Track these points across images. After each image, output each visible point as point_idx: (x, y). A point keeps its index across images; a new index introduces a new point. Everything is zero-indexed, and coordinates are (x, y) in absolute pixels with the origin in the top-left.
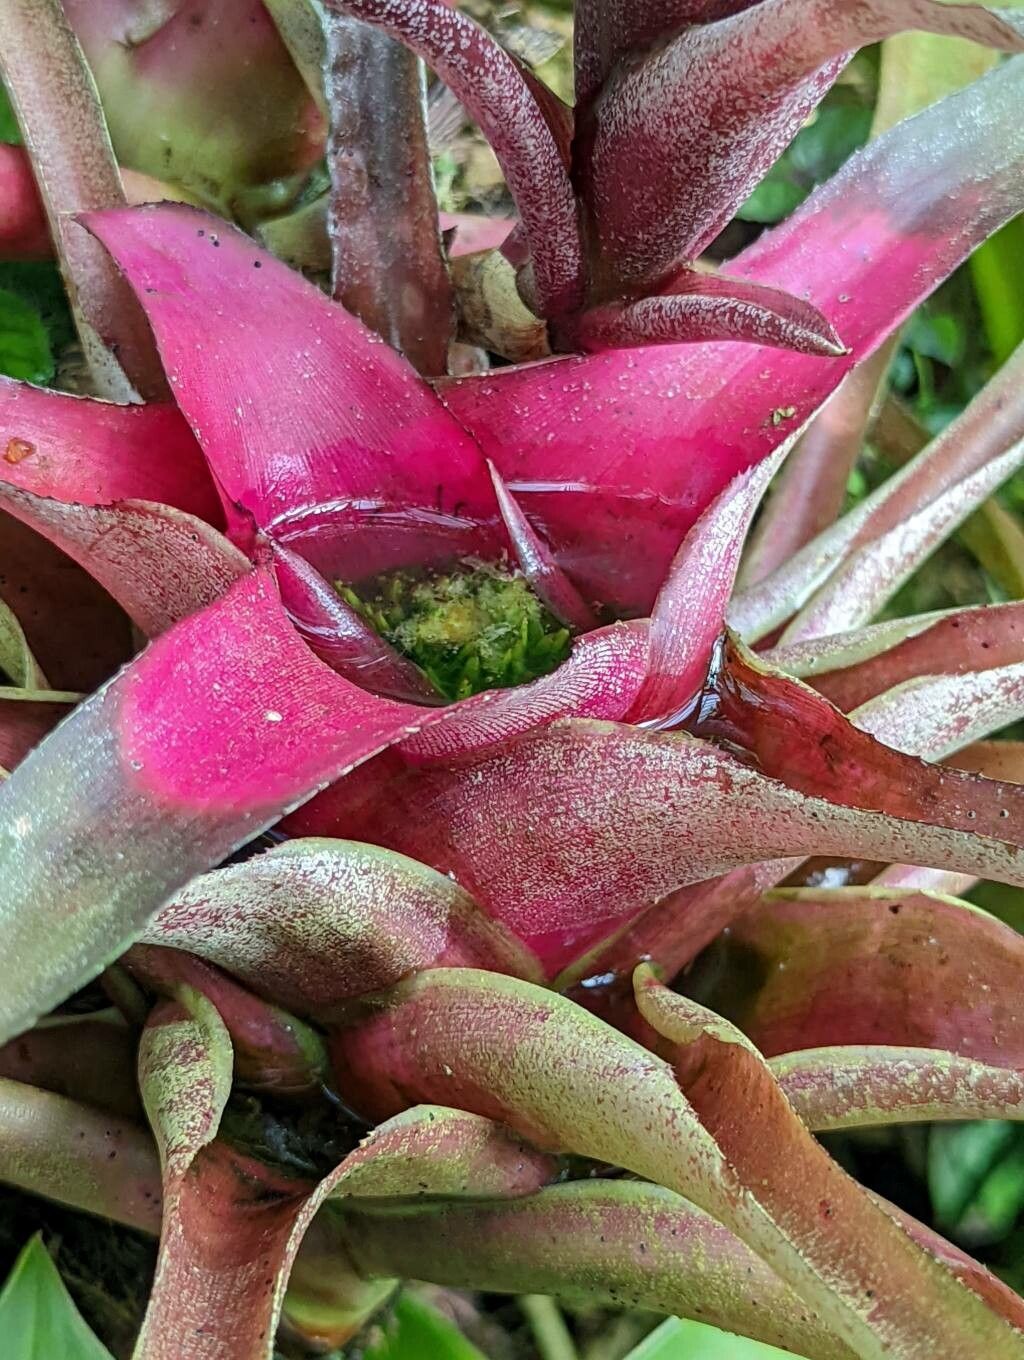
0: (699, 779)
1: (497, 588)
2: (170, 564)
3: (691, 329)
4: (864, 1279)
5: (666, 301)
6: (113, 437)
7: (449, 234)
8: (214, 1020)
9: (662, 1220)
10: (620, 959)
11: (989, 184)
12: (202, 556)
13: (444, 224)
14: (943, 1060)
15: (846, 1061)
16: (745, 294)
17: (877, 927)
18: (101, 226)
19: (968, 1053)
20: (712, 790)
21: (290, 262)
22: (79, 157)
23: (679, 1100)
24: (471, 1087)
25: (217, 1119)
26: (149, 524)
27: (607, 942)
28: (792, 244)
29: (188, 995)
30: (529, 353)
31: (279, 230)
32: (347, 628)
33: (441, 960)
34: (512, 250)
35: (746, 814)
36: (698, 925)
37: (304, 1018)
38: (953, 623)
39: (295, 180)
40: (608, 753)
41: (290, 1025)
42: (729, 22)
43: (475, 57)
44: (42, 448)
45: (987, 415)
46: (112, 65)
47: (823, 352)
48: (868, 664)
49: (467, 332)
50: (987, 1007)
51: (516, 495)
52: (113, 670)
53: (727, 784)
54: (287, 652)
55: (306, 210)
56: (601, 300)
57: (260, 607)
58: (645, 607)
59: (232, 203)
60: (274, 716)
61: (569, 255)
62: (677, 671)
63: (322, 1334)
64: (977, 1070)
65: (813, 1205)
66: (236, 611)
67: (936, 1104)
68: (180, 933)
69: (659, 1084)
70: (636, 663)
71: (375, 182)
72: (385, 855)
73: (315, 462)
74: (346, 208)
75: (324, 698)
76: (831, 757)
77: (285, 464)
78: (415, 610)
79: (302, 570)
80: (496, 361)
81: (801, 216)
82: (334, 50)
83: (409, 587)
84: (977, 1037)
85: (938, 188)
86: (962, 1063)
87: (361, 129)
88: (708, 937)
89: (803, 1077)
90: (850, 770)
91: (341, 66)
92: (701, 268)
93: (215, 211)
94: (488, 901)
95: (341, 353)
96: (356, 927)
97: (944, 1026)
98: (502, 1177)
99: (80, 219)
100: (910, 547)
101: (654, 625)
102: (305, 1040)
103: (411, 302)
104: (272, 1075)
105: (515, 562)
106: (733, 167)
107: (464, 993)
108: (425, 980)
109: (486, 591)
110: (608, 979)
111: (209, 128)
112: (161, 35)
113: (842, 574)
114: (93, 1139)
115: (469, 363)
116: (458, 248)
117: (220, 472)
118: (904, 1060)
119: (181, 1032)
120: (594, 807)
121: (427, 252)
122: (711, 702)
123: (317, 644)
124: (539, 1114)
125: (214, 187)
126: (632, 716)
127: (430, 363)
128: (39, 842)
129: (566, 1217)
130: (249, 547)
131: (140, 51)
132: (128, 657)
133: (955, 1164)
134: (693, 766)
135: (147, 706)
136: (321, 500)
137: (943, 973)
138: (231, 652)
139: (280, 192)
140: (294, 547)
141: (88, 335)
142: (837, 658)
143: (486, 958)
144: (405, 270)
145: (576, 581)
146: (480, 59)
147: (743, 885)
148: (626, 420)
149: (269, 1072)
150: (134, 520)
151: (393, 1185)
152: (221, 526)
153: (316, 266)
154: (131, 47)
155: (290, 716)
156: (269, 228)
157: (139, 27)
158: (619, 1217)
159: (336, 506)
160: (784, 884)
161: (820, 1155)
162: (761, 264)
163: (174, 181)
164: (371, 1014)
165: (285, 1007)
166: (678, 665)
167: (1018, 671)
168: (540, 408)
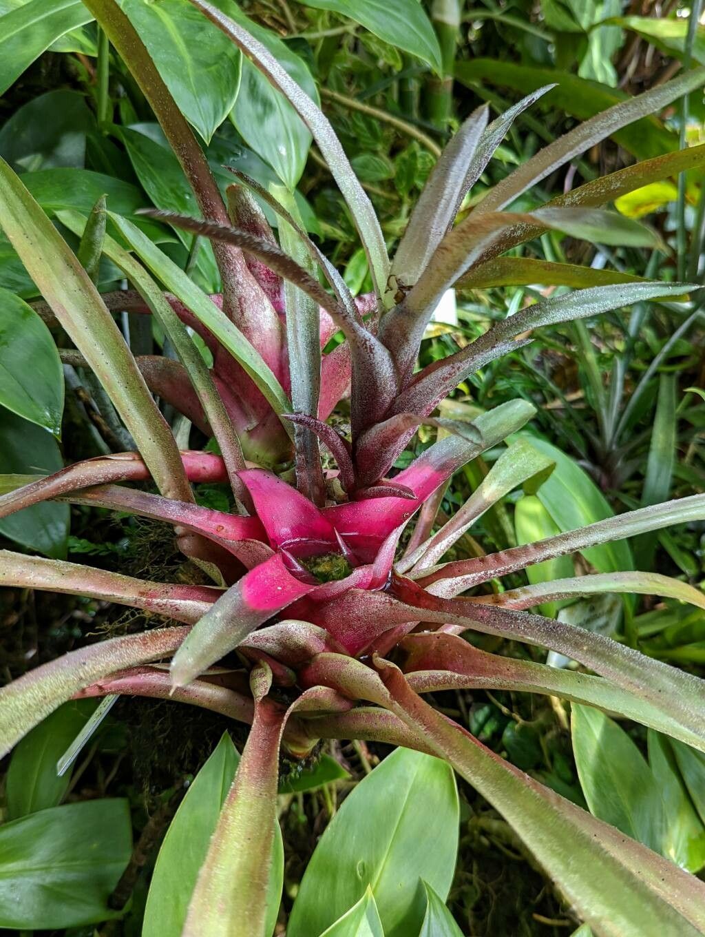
0: (384, 603)
1: (337, 559)
2: (257, 554)
3: (381, 495)
4: (423, 721)
5: (375, 488)
6: (243, 524)
7: (326, 474)
8: (268, 667)
9: (380, 716)
10: (369, 652)
11: (457, 458)
12: (264, 551)
13: (324, 471)
14: (448, 673)
15: (425, 674)
16: (393, 486)
17: (434, 642)
18: (240, 474)
19: (454, 671)
20: (388, 606)
21: (287, 482)
22: (236, 458)
23: (380, 681)
24: (331, 682)
25: (268, 690)
26: (251, 545)
27: (366, 647)
28: (408, 474)
29: (262, 662)
30: (344, 501)
31: (285, 474)
32: (299, 569)
33: (323, 651)
34: (339, 477)
35: (396, 611)
36: (389, 642)
37: (291, 668)
38: (450, 565)
39: (289, 462)
40: (362, 597)
41: (288, 670)
42: (384, 423)
43: (326, 432)
44: (226, 527)
45: (462, 516)
46: (244, 436)
47: (412, 499)
48: (430, 576)
49: (330, 497)
50: (461, 661)
51: (342, 536)
52: (240, 577)
53: (391, 604)
54: (283, 573)
55: (292, 469)
56: (361, 488)
57: (277, 563)
58: (372, 562)
59: (273, 468)
60: (279, 588)
61: (352, 478)
62: (380, 577)
63: (300, 754)
64: (457, 675)
65: (412, 705)
66: (271, 563)
67: (447, 684)
68: (258, 644)
69: (375, 677)
70: (369, 575)
71: (307, 462)
72: (309, 624)
73: (292, 529)
74: (300, 469)
75: (291, 584)
76: (419, 598)
77: (285, 530)
78: (316, 564)
79: (289, 555)
80: (338, 504)
81: (409, 468)
82: (297, 431)
83: (315, 559)
84: (459, 668)
85: (444, 460)
86: (453, 674)
87: (303, 450)
88: (392, 646)
89: (414, 678)
90: (423, 601)
91: (299, 435)
92: (384, 479)
93: (269, 470)
94: (335, 636)
95: (298, 502)
96: (302, 642)
97: (450, 666)
98: (340, 706)
99: (235, 473)
100: (442, 548)
101: (374, 566)
102: (291, 673)
103: (316, 491)
104: (284, 683)
105: (341, 552)
106: (388, 456)
107: (329, 658)
108: (320, 656)
109: (334, 559)
110: (367, 657)
111: (268, 451)
112: (256, 428)
113: (425, 555)
114: (239, 701)
115: (331, 505)
116: (328, 477)
117: (269, 532)
118: (439, 673)
119: (260, 671)
120: (359, 610)
121: (320, 478)
122: (389, 585)
123: (293, 574)
124: (347, 687)
125: (269, 465)
126: (370, 588)
127: (320, 504)
128: (223, 618)
129: (357, 716)
130: (276, 550)
131: (251, 433)
132: (244, 574)
133: (476, 721)
134: (383, 600)
135: (249, 586)
136: (294, 538)
137: (450, 653)
138: (269, 573)
139: (285, 465)
140: (287, 550)
141: (238, 501)
142: (422, 575)
143: (335, 650)
144: (315, 483)
145: (356, 557)
146: (328, 432)
147: (400, 632)
148: (368, 517)
149: (283, 682)
150: (247, 544)
151: (312, 707)
152: (269, 544)
153: (293, 483)
154: (248, 431)
155: (284, 588)
156: (283, 474)
157: (250, 427)
158: (370, 716)
159: (297, 540)
160: (410, 632)
161: (419, 697)
162: (401, 479)
163: (259, 463)
164: (307, 666)
165: (286, 665)
166: (380, 576)
167: (466, 576)
168: (347, 515)
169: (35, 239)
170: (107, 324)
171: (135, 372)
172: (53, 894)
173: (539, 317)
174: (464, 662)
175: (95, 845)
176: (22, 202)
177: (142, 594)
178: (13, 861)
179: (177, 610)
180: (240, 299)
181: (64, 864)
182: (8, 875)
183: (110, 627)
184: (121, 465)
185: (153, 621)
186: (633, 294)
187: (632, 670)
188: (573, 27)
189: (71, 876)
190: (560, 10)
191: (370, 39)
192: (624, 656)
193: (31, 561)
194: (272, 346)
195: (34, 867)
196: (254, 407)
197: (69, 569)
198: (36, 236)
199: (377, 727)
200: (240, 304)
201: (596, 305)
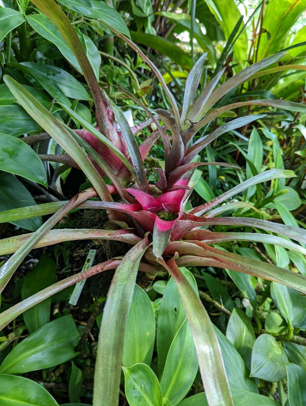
1: (164, 212)
6: (132, 207)
12: (147, 214)
26: (142, 212)
30: (161, 194)
35: (193, 224)
42: (183, 166)
50: (207, 236)
51: (164, 205)
53: (191, 222)
56: (168, 189)
61: (166, 186)
64: (210, 240)
71: (142, 183)
73: (148, 205)
78: (159, 215)
97: (203, 239)
120: (181, 226)
121: (148, 188)
143: (174, 240)
144: (146, 190)
166: (182, 215)
167: (202, 211)
168: (162, 198)
169: (39, 115)
170: (75, 144)
171: (88, 160)
172: (56, 353)
173: (226, 128)
174: (208, 237)
175: (66, 332)
176: (32, 102)
177: (109, 235)
178: (39, 346)
179: (123, 238)
180: (108, 130)
181: (57, 341)
182: (39, 350)
183: (83, 251)
184: (89, 192)
185: (99, 245)
186: (250, 119)
187: (270, 227)
188: (143, 15)
189: (61, 345)
190: (138, 9)
191: (92, 24)
192: (267, 224)
193: (74, 231)
194: (119, 144)
195: (48, 345)
196: (116, 167)
197: (87, 231)
198: (40, 114)
199: (189, 261)
200: (108, 131)
201: (241, 123)
